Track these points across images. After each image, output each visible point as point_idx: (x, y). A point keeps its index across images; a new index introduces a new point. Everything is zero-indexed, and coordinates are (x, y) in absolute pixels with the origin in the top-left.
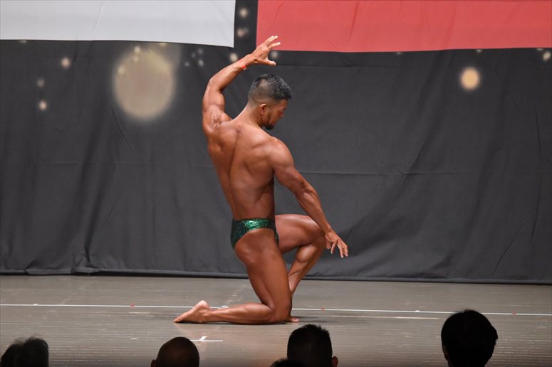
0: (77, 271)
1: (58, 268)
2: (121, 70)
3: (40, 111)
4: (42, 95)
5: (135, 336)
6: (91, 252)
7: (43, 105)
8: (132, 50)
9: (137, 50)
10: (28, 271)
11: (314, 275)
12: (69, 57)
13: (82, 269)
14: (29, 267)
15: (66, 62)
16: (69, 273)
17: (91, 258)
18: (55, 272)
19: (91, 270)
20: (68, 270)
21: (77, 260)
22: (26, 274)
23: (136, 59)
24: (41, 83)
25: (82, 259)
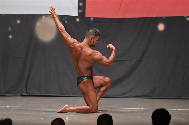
0: (23, 95)
1: (16, 94)
2: (38, 24)
3: (9, 39)
4: (10, 33)
5: (43, 118)
6: (28, 88)
7: (11, 37)
8: (42, 17)
9: (44, 17)
10: (5, 95)
11: (106, 96)
12: (19, 20)
13: (25, 94)
14: (6, 93)
15: (18, 22)
16: (20, 95)
17: (28, 90)
18: (15, 95)
19: (27, 94)
20: (19, 95)
21: (23, 91)
22: (5, 96)
23: (43, 20)
24: (10, 29)
25: (24, 91)
